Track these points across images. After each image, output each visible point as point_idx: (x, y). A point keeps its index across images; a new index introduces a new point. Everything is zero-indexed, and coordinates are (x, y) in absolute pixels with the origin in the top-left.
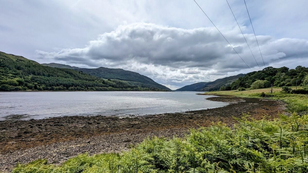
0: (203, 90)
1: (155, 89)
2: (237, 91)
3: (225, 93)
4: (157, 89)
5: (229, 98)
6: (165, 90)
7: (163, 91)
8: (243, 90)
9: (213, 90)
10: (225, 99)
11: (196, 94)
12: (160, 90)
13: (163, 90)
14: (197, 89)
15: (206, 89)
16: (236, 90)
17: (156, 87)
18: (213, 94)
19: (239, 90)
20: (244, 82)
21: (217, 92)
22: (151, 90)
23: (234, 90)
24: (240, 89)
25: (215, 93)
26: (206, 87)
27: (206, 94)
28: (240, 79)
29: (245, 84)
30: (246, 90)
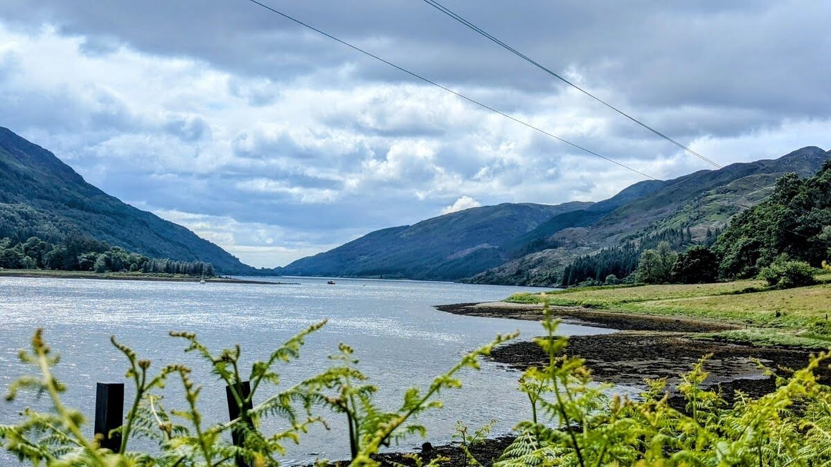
0: (519, 273)
1: (83, 257)
2: (751, 290)
3: (664, 305)
4: (101, 258)
5: (660, 350)
6: (184, 265)
7: (156, 270)
8: (799, 280)
9: (598, 272)
10: (631, 358)
11: (443, 308)
12: (126, 266)
13: (162, 263)
14: (468, 258)
15: (540, 261)
16: (748, 284)
17: (88, 238)
18: (572, 309)
19: (773, 283)
20: (814, 221)
21: (610, 297)
22: (43, 267)
23: (743, 277)
24: (780, 275)
25: (590, 300)
26: (540, 245)
27: (516, 311)
28: (788, 191)
29: (819, 230)
30: (817, 278)
